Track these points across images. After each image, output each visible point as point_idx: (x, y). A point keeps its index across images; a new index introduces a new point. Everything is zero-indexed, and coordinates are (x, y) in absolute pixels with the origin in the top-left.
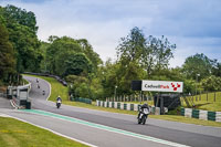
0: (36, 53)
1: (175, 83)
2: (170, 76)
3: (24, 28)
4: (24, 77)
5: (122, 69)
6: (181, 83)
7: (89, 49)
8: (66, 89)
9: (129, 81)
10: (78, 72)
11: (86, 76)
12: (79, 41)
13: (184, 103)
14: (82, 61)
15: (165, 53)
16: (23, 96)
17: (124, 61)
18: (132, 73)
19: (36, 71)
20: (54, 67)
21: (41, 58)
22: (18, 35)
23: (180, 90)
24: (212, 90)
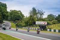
0: (7, 15)
1: (45, 22)
2: (43, 20)
3: (3, 8)
4: (4, 21)
5: (30, 19)
6: (46, 22)
7: (21, 13)
8: (15, 24)
9: (32, 22)
10: (18, 20)
11: (20, 21)
12: (18, 11)
13: (47, 27)
14: (19, 17)
15: (42, 14)
16: (3, 26)
17: (31, 16)
18: (33, 19)
19: (7, 20)
20: (12, 18)
21: (8, 16)
22: (2, 10)
23: (46, 24)
24: (55, 24)
